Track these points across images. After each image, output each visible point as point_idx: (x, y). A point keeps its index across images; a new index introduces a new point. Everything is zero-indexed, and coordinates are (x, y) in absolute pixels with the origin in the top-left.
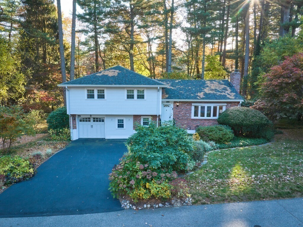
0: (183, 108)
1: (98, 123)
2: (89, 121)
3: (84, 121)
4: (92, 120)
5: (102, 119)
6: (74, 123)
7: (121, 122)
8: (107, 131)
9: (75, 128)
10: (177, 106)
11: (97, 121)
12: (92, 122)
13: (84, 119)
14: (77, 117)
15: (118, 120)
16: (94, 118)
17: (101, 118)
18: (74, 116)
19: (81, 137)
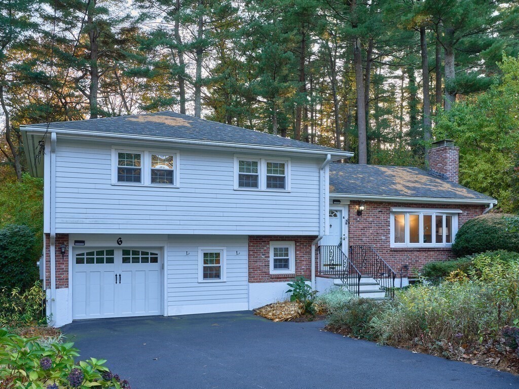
0: (371, 219)
1: (140, 266)
2: (110, 261)
3: (90, 261)
4: (118, 256)
5: (152, 254)
6: (63, 266)
7: (212, 262)
8: (170, 290)
9: (62, 282)
10: (359, 213)
11: (136, 260)
12: (118, 265)
13: (92, 254)
14: (71, 245)
15: (205, 255)
16: (126, 252)
17: (150, 251)
18: (62, 239)
19: (82, 316)
